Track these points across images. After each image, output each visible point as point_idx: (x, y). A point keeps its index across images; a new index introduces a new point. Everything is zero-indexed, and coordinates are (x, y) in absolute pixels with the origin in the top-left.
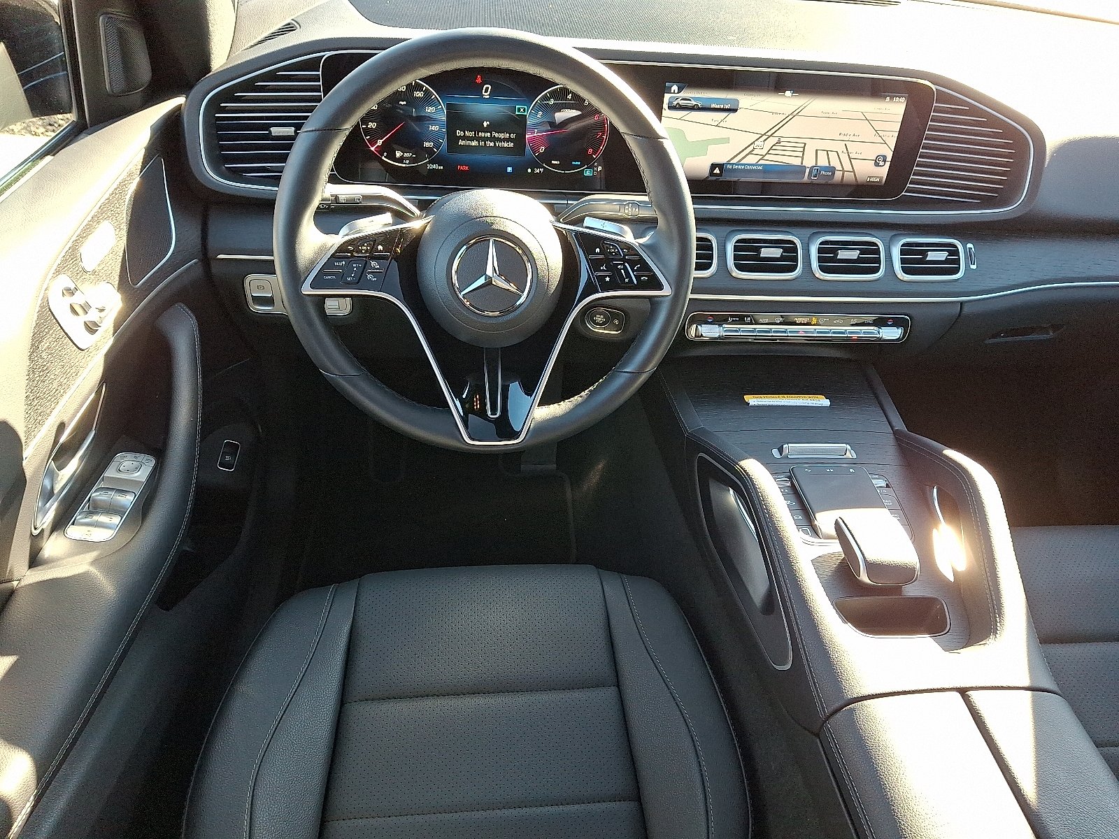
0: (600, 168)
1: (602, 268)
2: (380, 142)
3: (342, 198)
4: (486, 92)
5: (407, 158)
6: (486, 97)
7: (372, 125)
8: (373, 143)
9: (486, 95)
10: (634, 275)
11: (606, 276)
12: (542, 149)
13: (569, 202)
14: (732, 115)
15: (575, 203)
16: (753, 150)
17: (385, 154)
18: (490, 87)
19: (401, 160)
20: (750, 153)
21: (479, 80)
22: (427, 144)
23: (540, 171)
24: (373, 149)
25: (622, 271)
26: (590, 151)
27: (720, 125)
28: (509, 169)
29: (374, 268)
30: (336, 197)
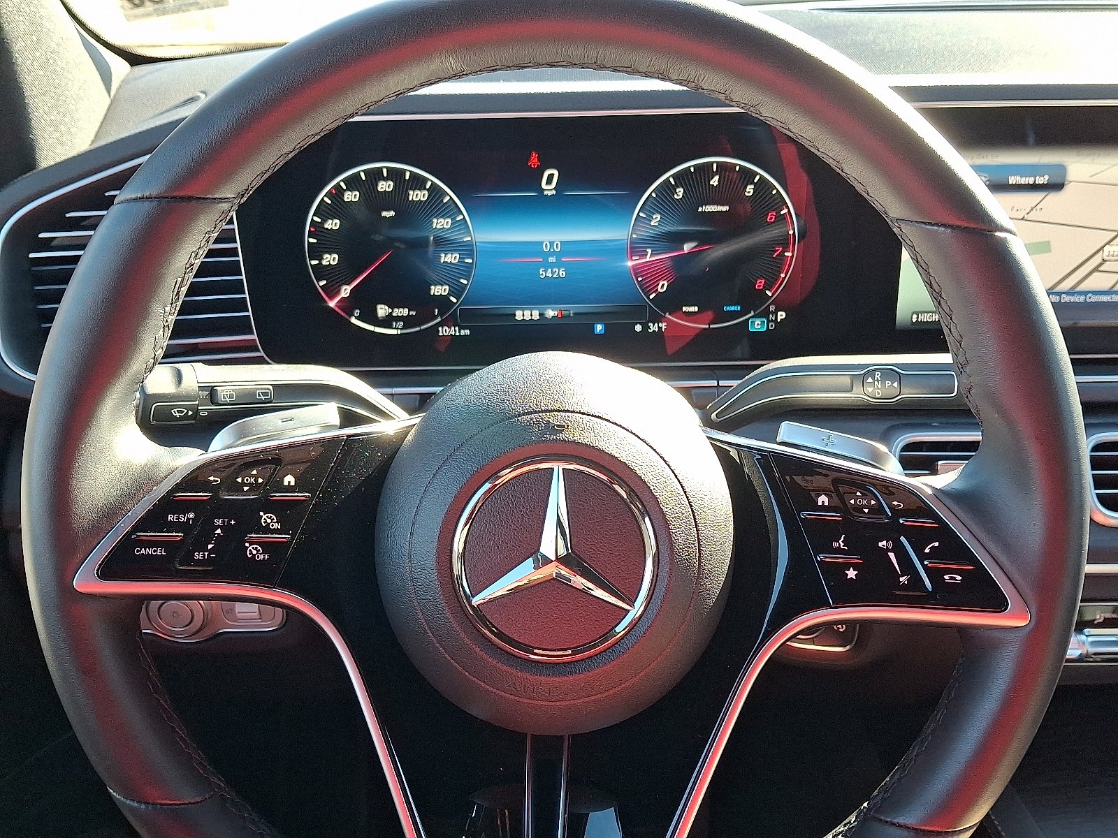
0: (782, 315)
1: (835, 545)
2: (346, 291)
3: (224, 394)
4: (549, 181)
5: (399, 318)
6: (549, 193)
7: (330, 259)
8: (332, 291)
9: (549, 189)
10: (924, 567)
11: (848, 566)
12: (663, 286)
13: (722, 383)
14: (1053, 198)
15: (735, 383)
16: (1101, 264)
17: (357, 312)
18: (556, 173)
19: (388, 322)
20: (1096, 269)
21: (534, 161)
22: (437, 290)
23: (660, 328)
24: (332, 304)
25: (892, 555)
26: (760, 284)
27: (1030, 217)
28: (599, 328)
29: (267, 530)
30: (212, 391)
